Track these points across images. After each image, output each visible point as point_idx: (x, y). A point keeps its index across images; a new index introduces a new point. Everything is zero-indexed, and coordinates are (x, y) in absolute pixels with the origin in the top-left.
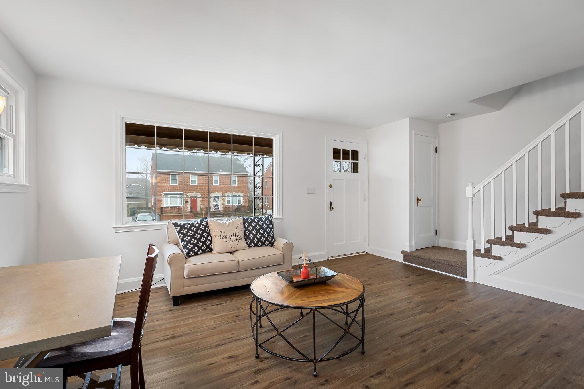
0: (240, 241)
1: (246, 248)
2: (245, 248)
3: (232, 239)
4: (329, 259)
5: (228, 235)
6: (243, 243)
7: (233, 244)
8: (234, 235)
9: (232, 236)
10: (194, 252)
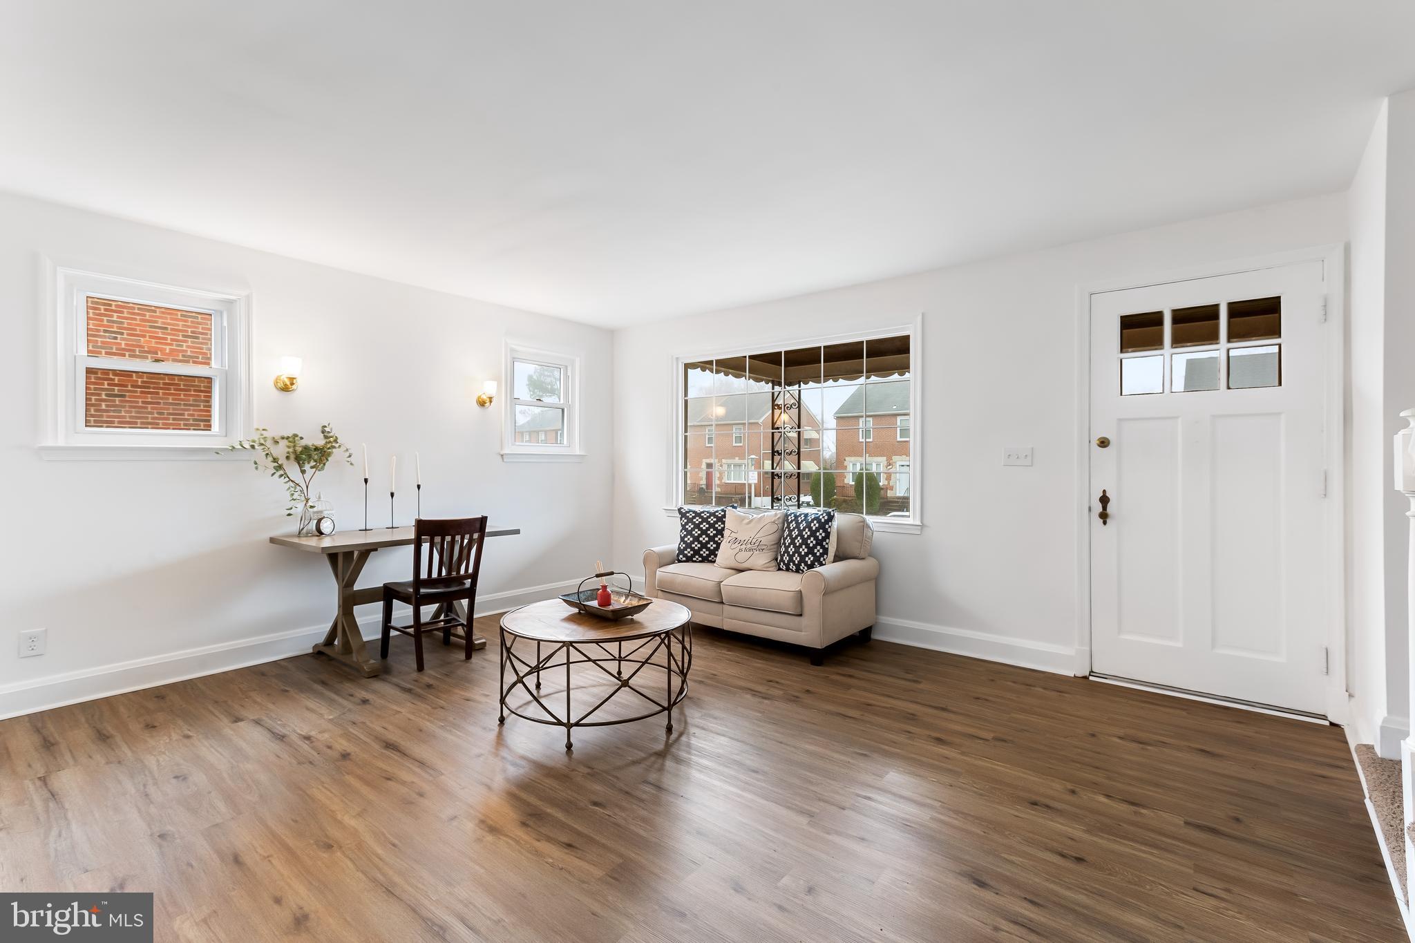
0: (756, 552)
1: (768, 569)
2: (764, 568)
3: (744, 547)
4: (1091, 678)
5: (739, 539)
6: (762, 559)
7: (743, 556)
8: (750, 541)
9: (745, 542)
10: (685, 556)
